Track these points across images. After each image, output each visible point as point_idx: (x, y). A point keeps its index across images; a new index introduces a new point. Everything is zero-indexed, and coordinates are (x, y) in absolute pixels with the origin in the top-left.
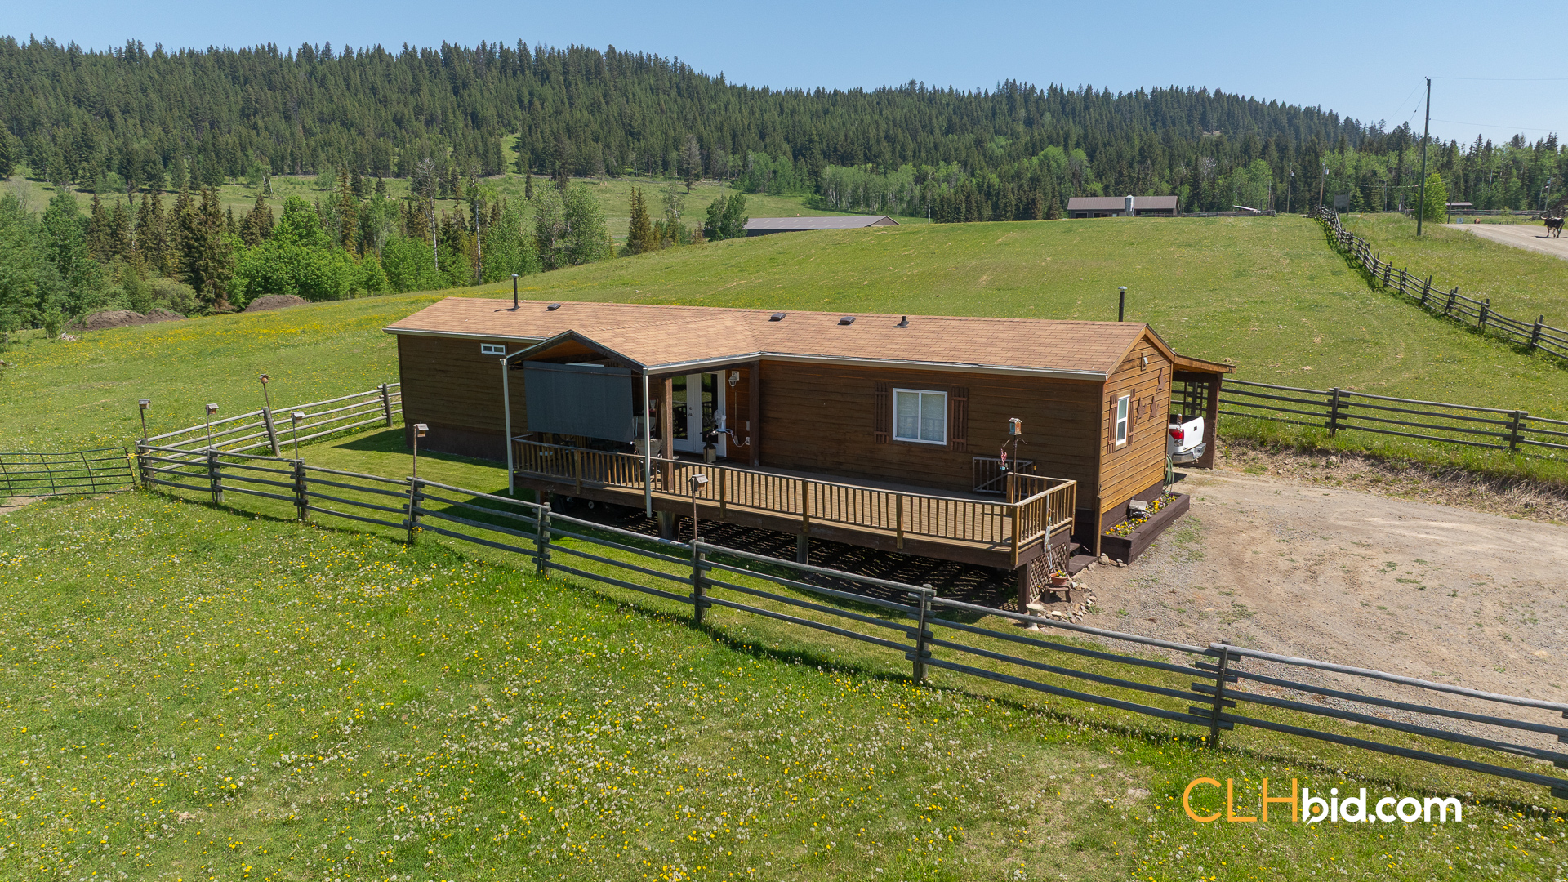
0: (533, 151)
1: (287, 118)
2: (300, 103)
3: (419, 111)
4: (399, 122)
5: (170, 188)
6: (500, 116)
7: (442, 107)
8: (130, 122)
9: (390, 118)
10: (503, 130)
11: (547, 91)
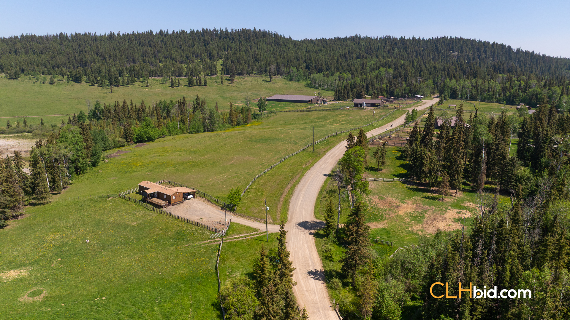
0: (226, 67)
1: (155, 57)
2: (158, 52)
3: (193, 53)
4: (187, 57)
5: (121, 84)
6: (218, 54)
7: (200, 51)
8: (111, 60)
9: (185, 56)
10: (219, 58)
11: (233, 45)
